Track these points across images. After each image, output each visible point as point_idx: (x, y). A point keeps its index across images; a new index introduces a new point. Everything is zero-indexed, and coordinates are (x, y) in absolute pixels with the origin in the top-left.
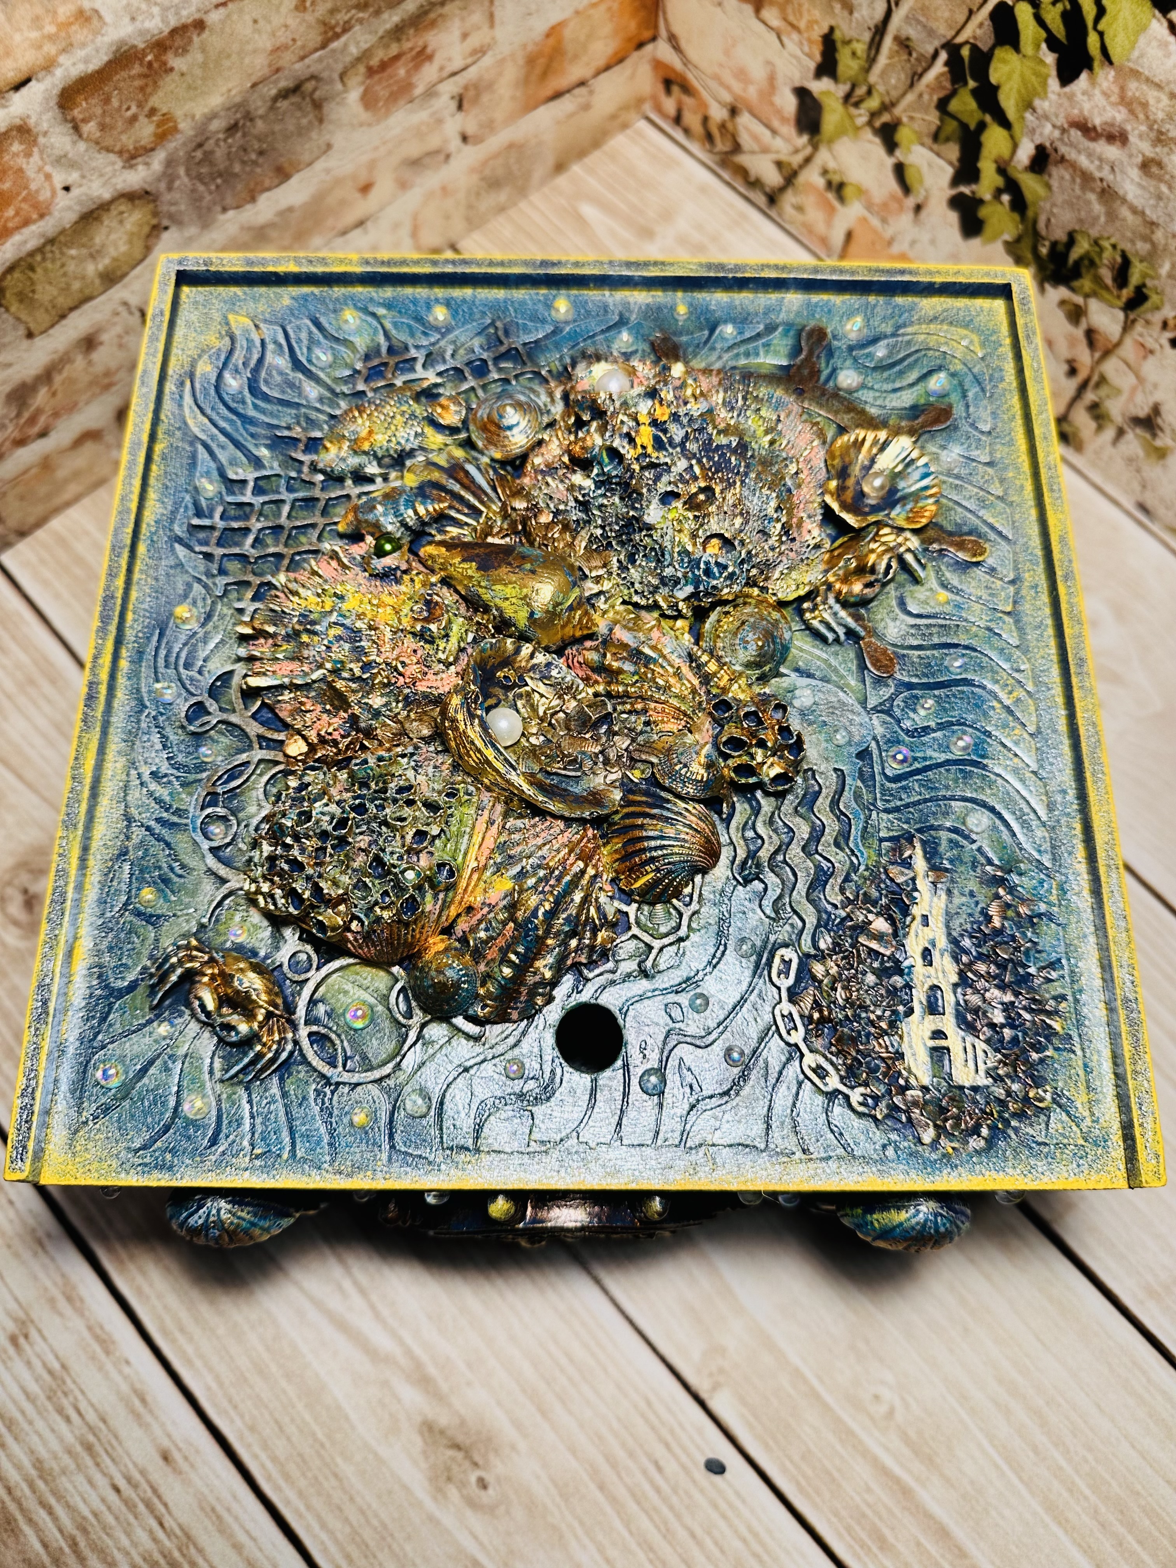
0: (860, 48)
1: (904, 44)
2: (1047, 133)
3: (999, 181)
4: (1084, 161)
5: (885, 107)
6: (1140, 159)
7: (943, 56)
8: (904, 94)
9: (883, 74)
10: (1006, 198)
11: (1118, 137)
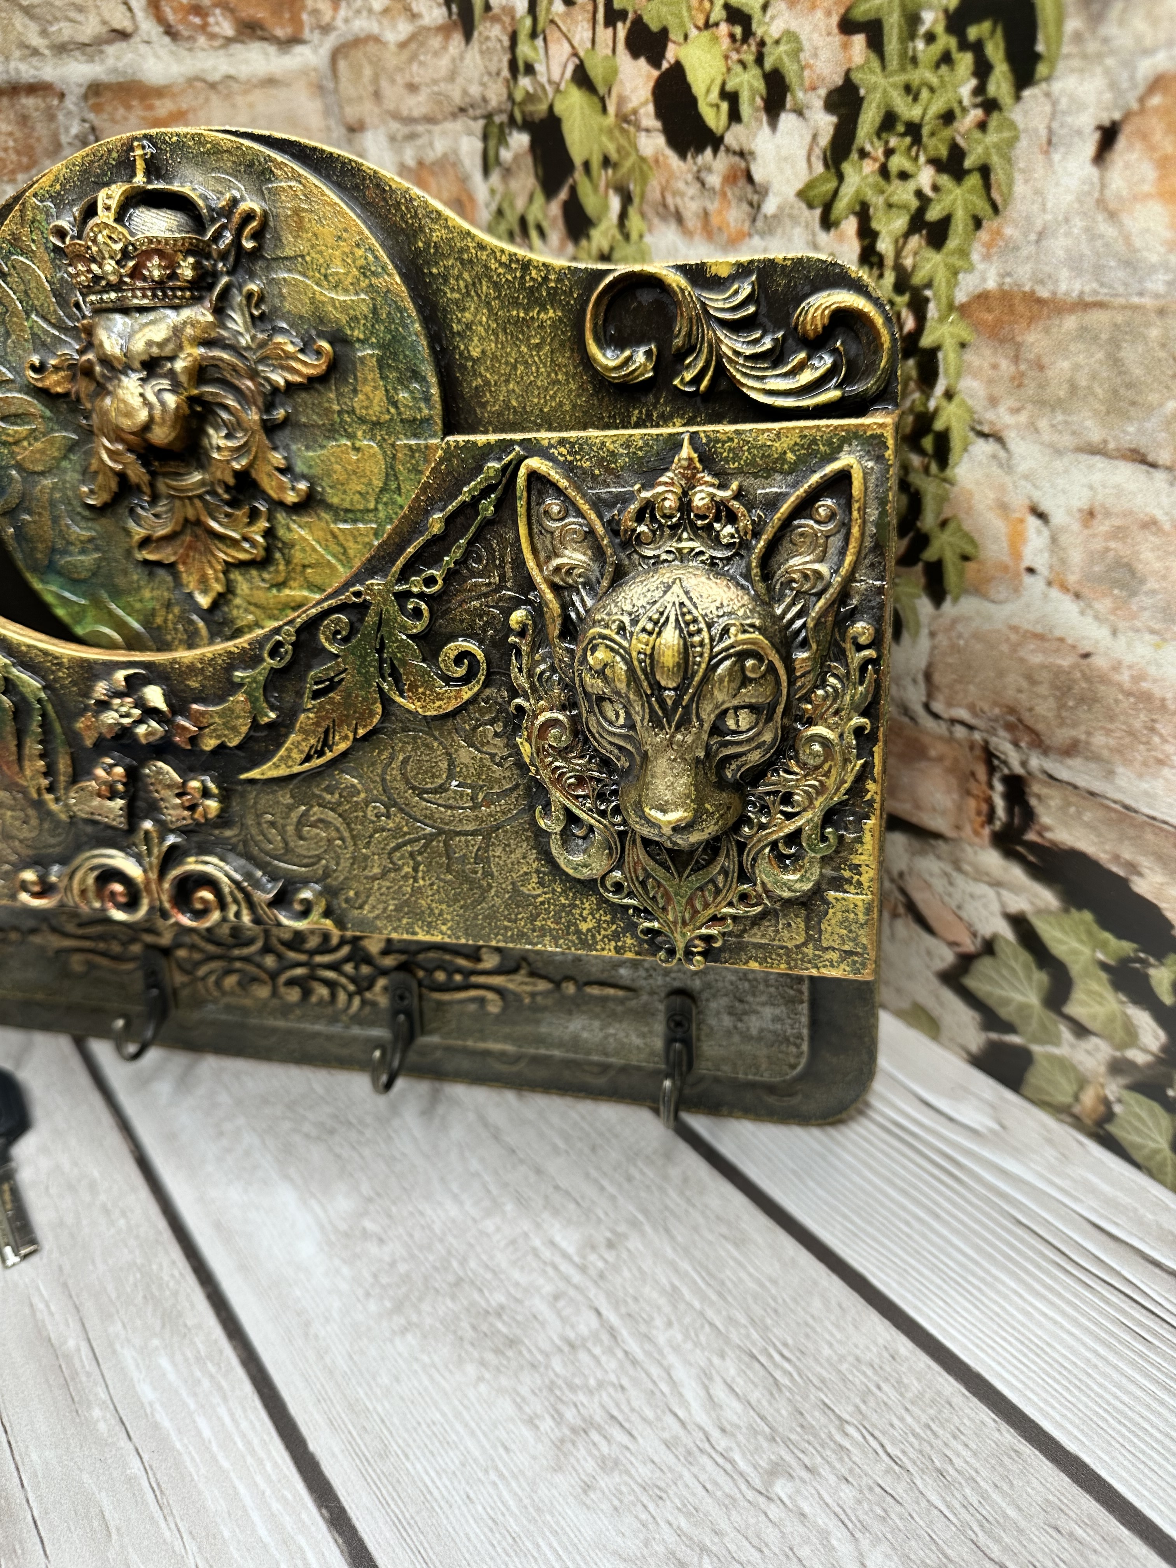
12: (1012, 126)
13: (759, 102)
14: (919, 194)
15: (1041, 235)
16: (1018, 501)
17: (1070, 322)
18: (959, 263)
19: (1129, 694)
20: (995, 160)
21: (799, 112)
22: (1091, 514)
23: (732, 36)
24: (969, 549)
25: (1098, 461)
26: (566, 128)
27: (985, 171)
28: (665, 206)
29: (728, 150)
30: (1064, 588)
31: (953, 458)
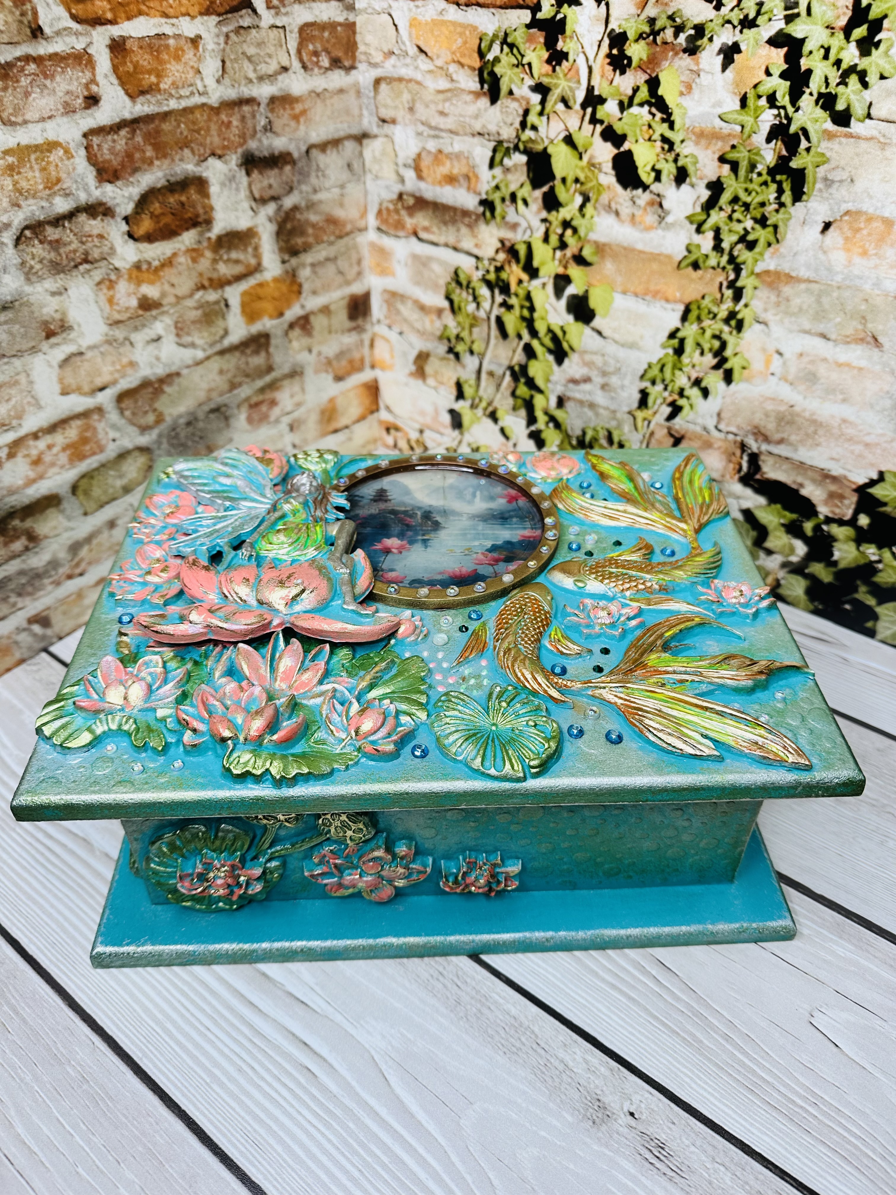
0: (473, 382)
1: (491, 374)
2: (559, 390)
3: (546, 418)
4: (578, 396)
5: (489, 404)
6: (599, 386)
7: (508, 373)
8: (495, 396)
9: (485, 390)
10: (551, 425)
11: (587, 380)
12: (790, 213)
13: (672, 177)
14: (745, 229)
15: (795, 254)
16: (771, 348)
17: (803, 286)
18: (758, 257)
19: (807, 420)
20: (780, 224)
21: (693, 186)
22: (801, 355)
23: (663, 149)
24: (745, 364)
25: (807, 336)
26: (554, 161)
27: (776, 227)
28: (610, 207)
29: (651, 192)
30: (786, 380)
31: (744, 329)
